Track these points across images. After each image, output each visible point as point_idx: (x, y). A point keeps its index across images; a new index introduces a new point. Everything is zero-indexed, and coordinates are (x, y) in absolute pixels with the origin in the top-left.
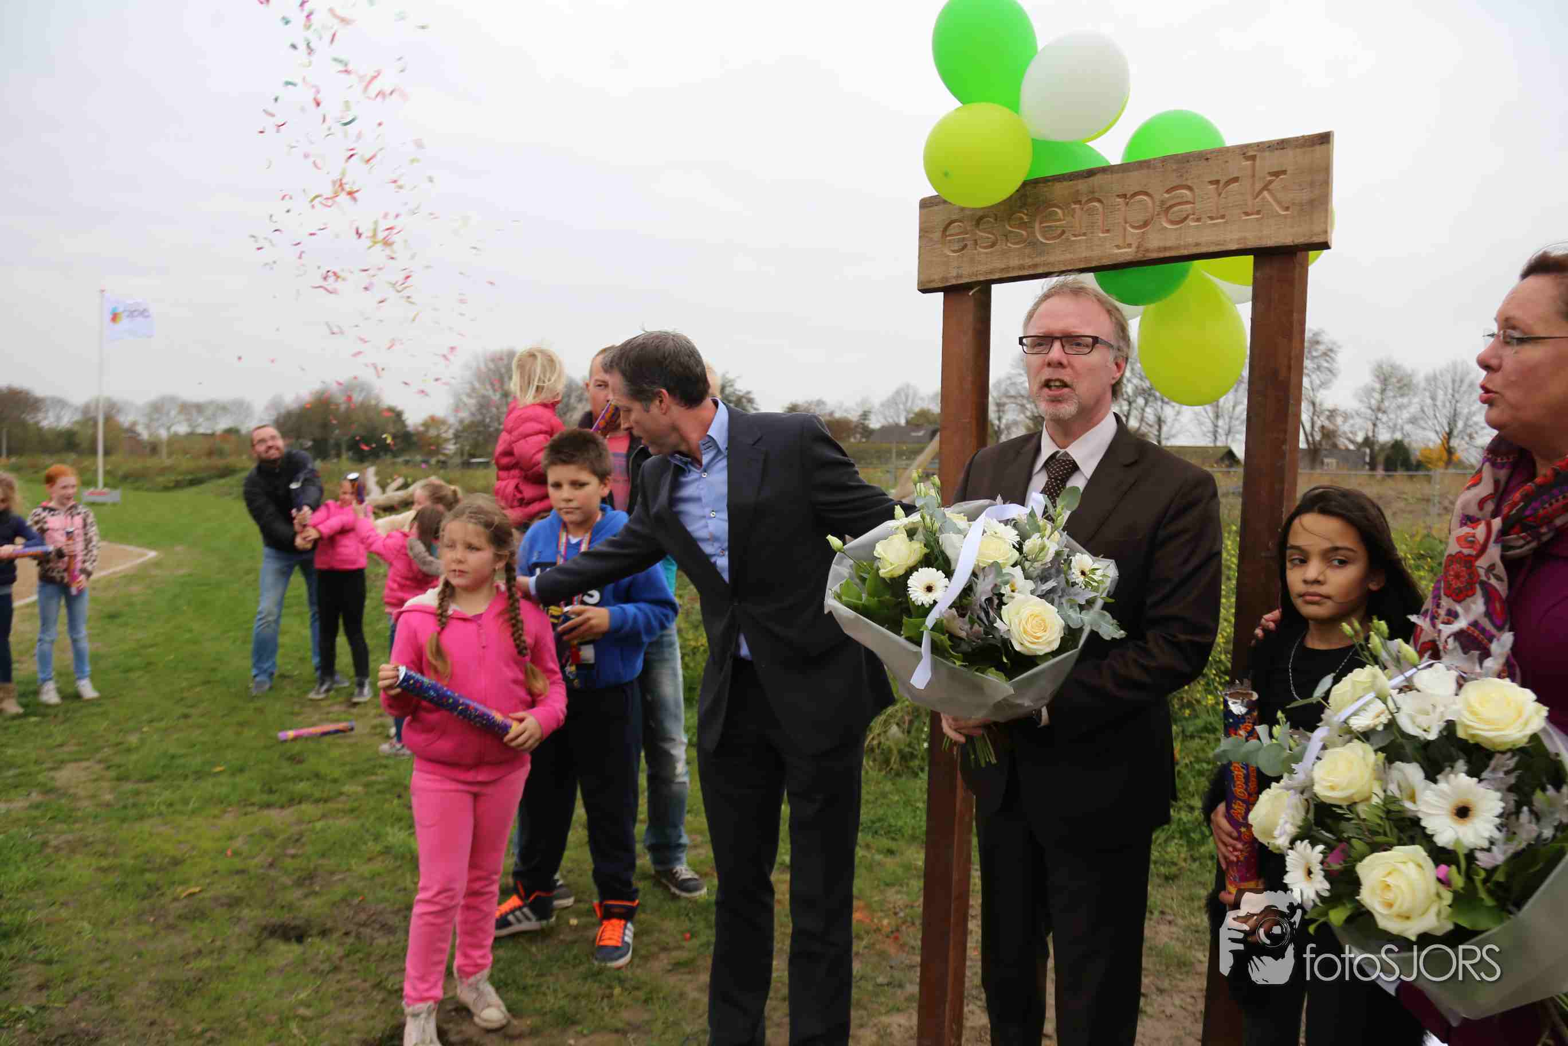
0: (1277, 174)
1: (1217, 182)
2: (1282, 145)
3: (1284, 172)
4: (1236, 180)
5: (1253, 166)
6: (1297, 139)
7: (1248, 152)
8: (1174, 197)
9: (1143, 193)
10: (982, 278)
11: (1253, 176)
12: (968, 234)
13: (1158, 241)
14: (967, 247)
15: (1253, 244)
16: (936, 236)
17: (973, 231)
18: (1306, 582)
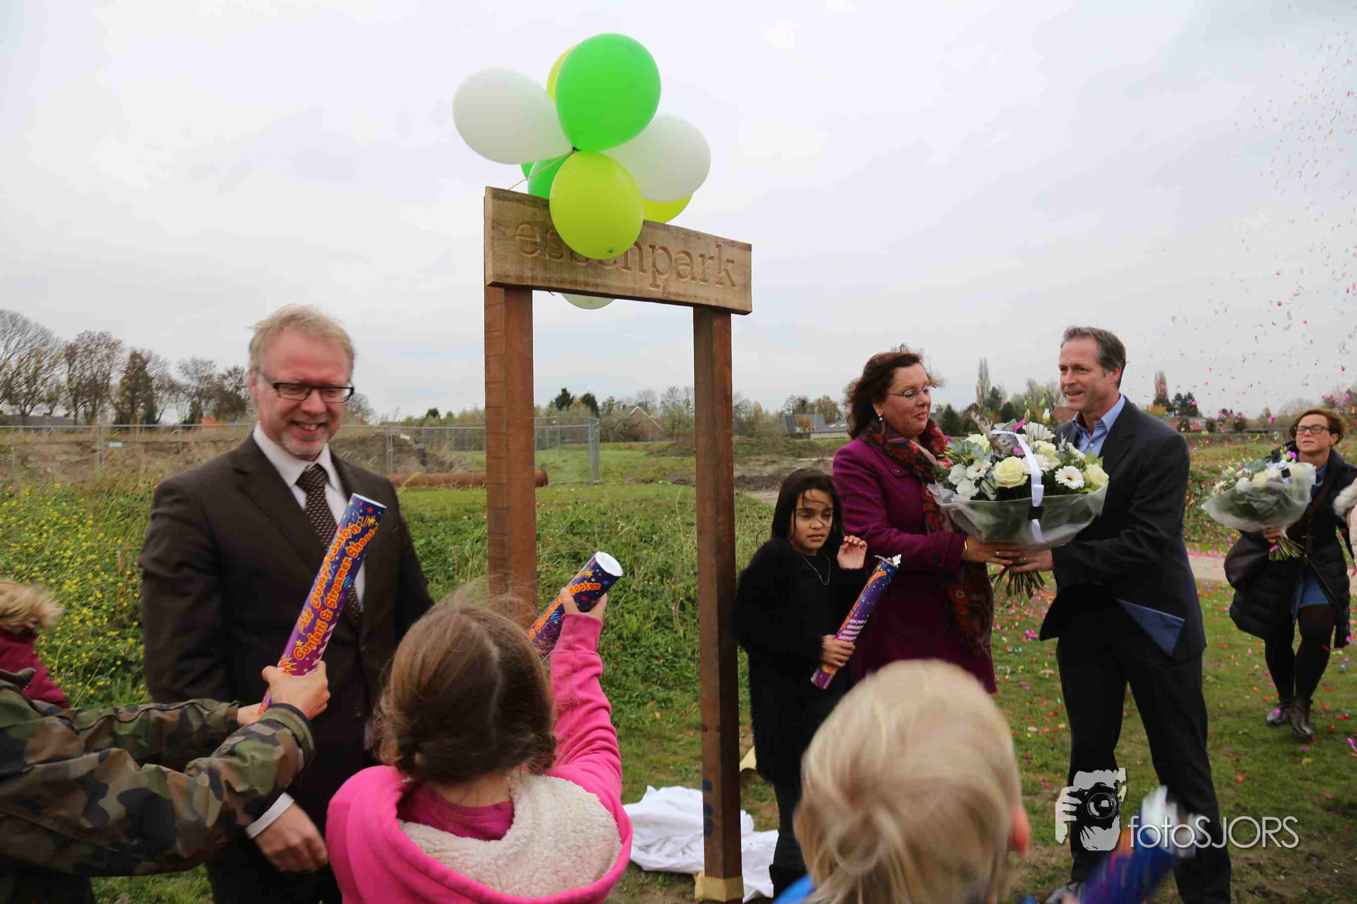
0: (729, 261)
1: (702, 256)
2: (733, 244)
3: (733, 262)
4: (712, 258)
5: (720, 253)
6: (740, 243)
7: (720, 243)
8: (681, 258)
9: (664, 249)
10: (554, 285)
11: (720, 259)
12: (538, 240)
13: (675, 288)
14: (539, 252)
15: (721, 304)
16: (509, 232)
17: (543, 238)
18: (815, 529)
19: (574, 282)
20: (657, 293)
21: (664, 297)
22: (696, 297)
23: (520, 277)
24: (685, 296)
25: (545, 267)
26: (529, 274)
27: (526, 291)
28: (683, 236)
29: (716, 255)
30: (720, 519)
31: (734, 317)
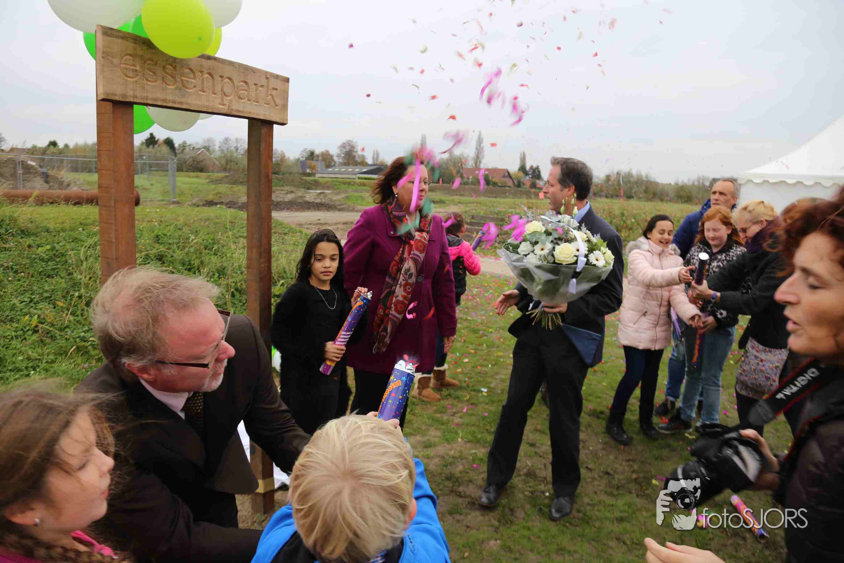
0: (274, 89)
1: (256, 84)
2: (277, 77)
3: (276, 89)
4: (262, 86)
5: (268, 83)
6: (281, 77)
7: (268, 76)
8: (242, 86)
9: (230, 79)
10: (150, 102)
11: (268, 87)
12: (138, 68)
13: (237, 106)
14: (138, 78)
15: (268, 118)
16: (116, 61)
17: (142, 67)
18: (325, 268)
19: (164, 100)
20: (224, 109)
21: (229, 113)
22: (250, 113)
23: (124, 96)
24: (243, 112)
25: (143, 88)
26: (131, 93)
27: (129, 105)
28: (243, 70)
29: (265, 84)
30: (262, 260)
31: (275, 126)
